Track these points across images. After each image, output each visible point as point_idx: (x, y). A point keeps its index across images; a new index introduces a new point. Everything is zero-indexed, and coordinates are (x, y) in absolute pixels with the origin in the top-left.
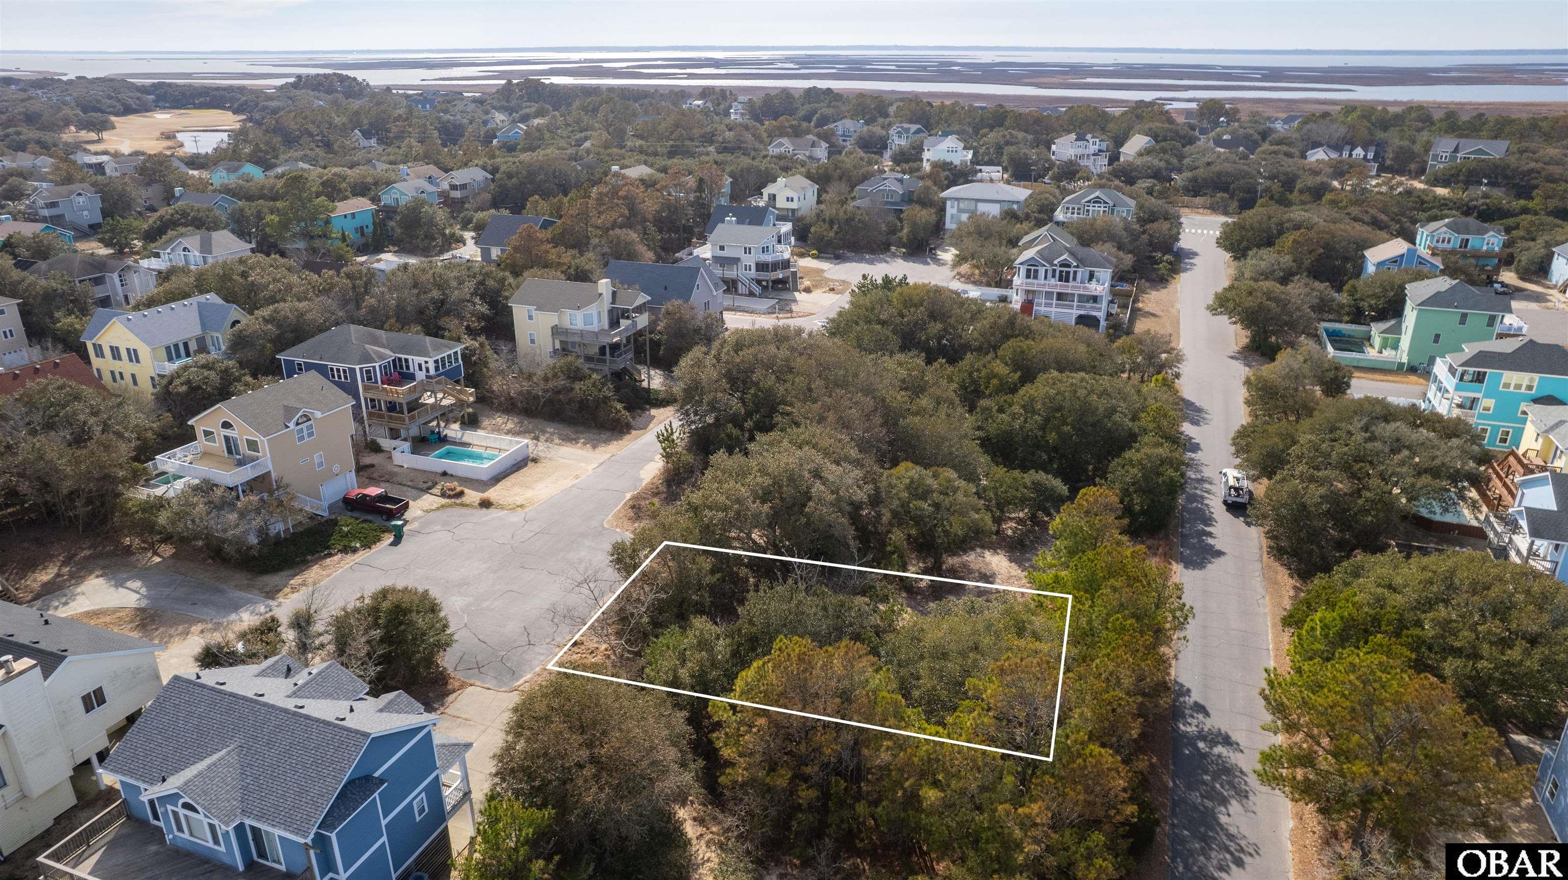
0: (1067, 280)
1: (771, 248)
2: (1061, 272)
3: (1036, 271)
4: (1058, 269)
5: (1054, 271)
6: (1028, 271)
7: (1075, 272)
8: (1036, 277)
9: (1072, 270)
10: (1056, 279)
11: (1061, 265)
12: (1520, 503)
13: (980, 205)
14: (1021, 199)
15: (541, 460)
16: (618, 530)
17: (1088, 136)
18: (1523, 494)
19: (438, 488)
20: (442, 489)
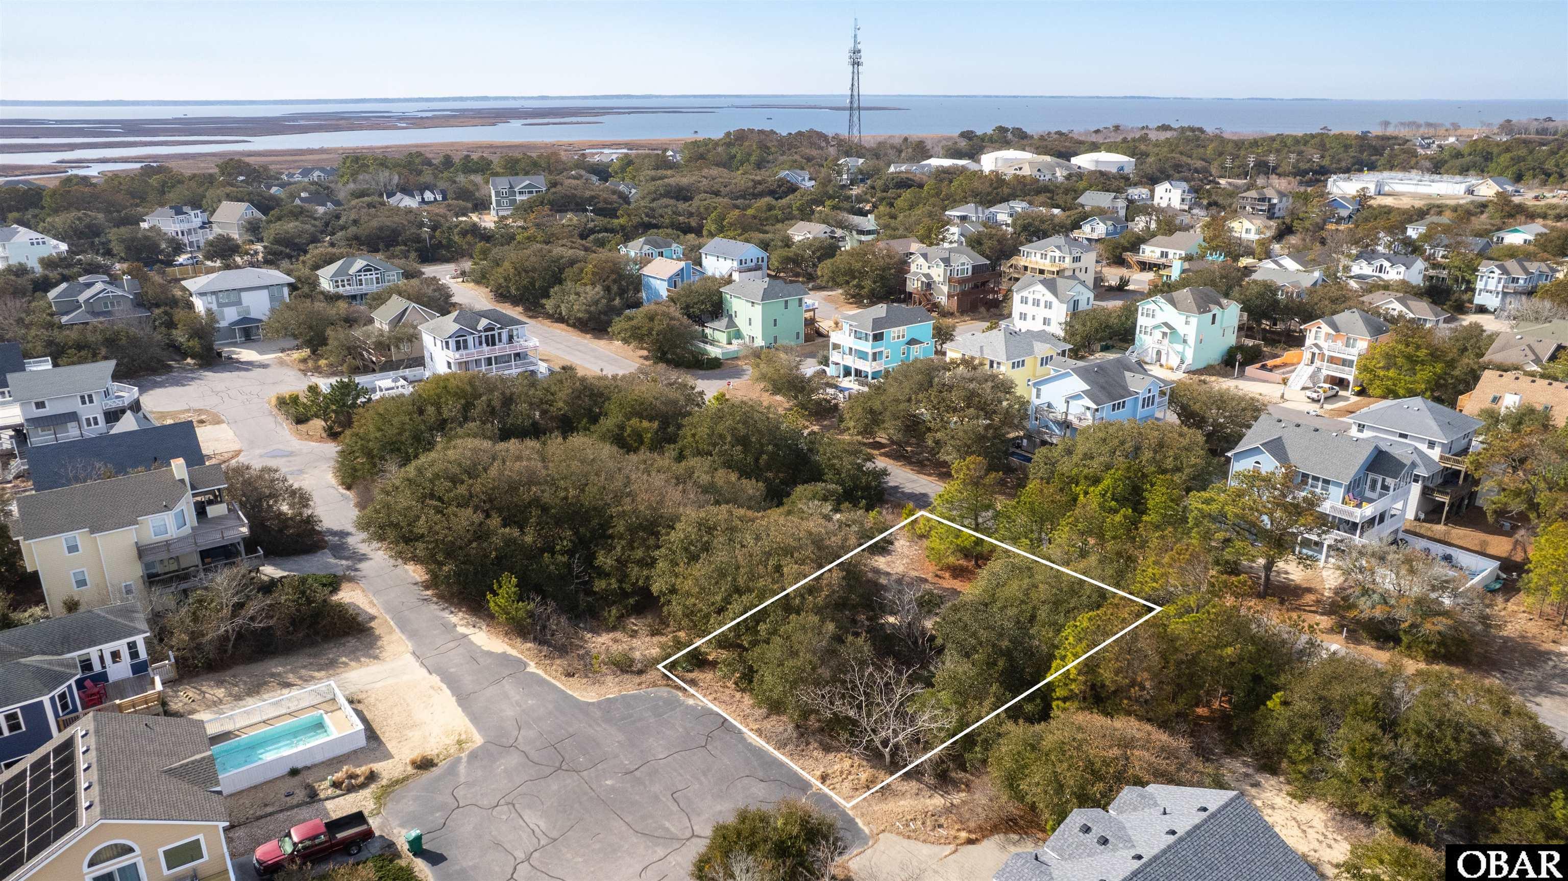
0: (494, 343)
1: (110, 391)
2: (487, 336)
3: (465, 341)
4: (483, 334)
5: (480, 337)
6: (458, 342)
7: (500, 334)
8: (466, 347)
9: (496, 332)
10: (484, 345)
11: (486, 330)
12: (1038, 396)
13: (244, 296)
14: (291, 280)
15: (360, 697)
16: (611, 696)
17: (185, 209)
18: (1039, 390)
19: (324, 788)
20: (336, 785)
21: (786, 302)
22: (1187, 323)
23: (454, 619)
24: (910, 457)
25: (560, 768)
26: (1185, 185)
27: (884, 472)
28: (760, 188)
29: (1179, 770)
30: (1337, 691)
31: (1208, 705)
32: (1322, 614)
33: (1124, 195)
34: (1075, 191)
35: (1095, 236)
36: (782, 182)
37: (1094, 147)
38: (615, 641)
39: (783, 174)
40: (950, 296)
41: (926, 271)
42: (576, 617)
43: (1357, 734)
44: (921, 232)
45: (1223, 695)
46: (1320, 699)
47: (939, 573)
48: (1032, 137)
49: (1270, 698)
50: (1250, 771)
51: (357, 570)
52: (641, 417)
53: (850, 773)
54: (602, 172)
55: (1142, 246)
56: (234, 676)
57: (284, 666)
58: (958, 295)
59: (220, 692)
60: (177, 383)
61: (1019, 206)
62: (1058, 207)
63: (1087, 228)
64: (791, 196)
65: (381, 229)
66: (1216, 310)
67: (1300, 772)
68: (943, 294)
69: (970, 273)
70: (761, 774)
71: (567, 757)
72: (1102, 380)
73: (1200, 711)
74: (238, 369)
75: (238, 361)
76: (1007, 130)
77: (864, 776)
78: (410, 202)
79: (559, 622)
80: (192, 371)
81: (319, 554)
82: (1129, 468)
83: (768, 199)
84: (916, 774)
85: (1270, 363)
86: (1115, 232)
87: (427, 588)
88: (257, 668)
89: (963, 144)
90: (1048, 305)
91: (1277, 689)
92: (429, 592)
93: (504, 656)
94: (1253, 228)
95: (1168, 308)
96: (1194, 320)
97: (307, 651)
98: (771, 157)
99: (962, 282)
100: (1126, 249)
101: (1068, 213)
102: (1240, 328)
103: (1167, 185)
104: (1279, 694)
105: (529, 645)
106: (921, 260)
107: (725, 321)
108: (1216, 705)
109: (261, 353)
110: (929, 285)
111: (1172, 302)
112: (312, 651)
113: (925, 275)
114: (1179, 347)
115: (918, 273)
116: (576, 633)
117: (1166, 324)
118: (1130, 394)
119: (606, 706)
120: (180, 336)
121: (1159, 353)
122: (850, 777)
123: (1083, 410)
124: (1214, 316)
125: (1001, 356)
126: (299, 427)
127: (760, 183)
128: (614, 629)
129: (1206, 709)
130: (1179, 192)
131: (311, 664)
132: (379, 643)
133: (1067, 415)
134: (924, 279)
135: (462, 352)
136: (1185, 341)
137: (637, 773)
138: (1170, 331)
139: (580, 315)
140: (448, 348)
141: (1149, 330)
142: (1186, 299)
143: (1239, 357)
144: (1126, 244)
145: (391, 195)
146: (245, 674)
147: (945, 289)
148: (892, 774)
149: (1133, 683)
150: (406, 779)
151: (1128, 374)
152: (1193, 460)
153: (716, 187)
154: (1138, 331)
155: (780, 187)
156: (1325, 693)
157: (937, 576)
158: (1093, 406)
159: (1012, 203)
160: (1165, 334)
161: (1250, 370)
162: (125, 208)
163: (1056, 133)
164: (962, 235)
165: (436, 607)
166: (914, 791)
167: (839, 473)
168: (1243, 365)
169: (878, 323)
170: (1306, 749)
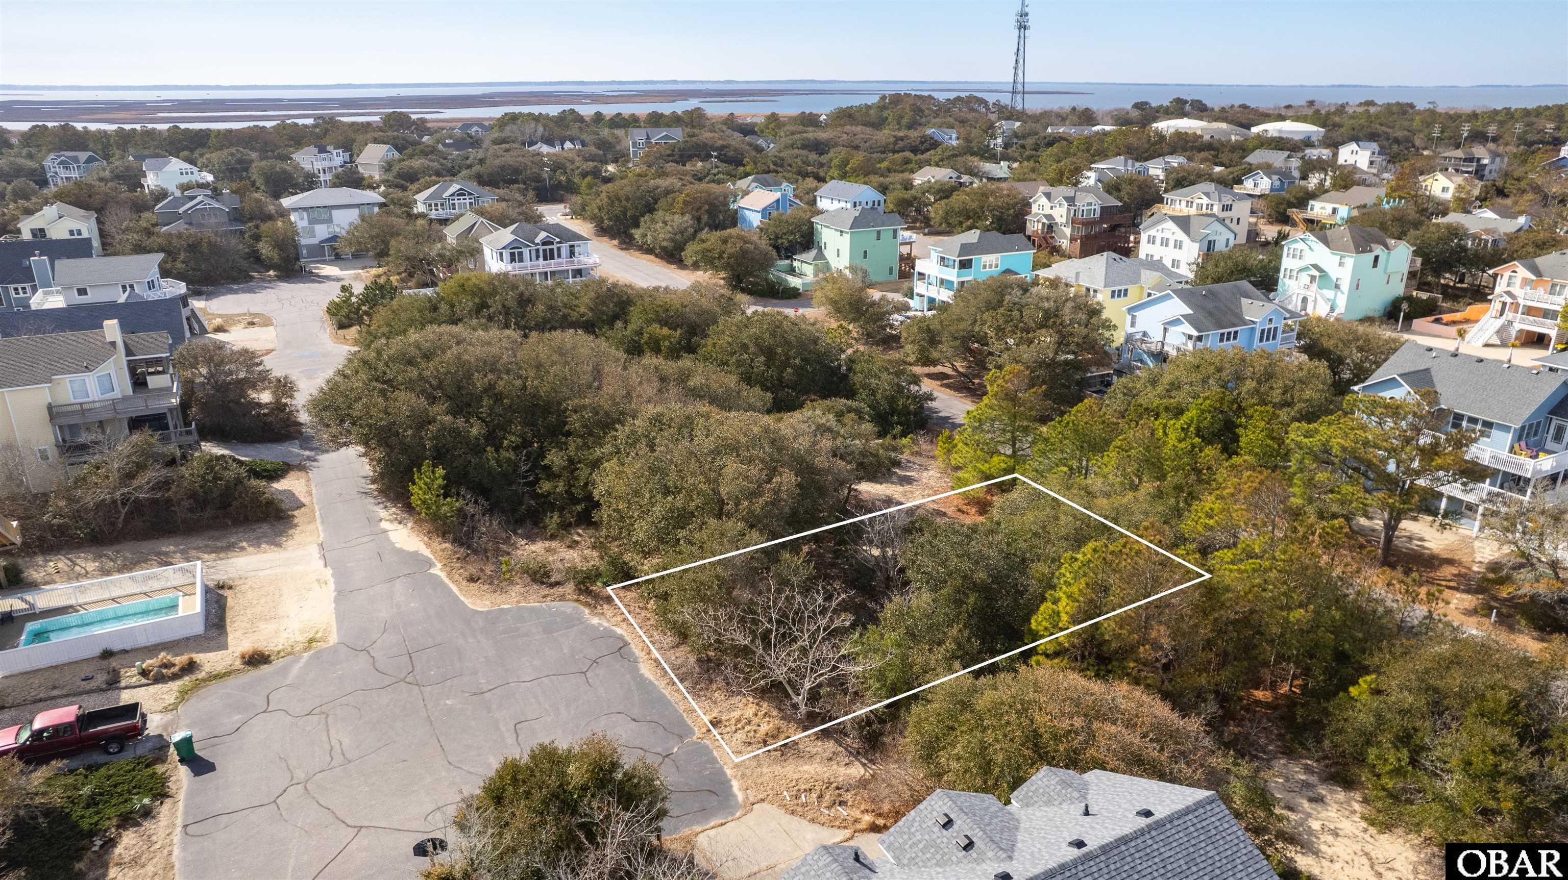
0: (552, 258)
1: (156, 283)
2: (545, 251)
3: (521, 254)
4: (541, 248)
5: (537, 251)
6: (512, 255)
7: (559, 249)
8: (521, 260)
9: (555, 247)
10: (541, 259)
11: (544, 243)
12: (1133, 325)
13: (335, 213)
14: (383, 200)
15: (231, 583)
16: (506, 606)
17: (329, 148)
18: (1134, 317)
19: (130, 675)
20: (144, 673)
21: (879, 232)
22: (1341, 264)
23: (383, 513)
24: (976, 390)
25: (403, 680)
26: (1375, 146)
27: (930, 397)
28: (901, 144)
29: (1174, 759)
30: (1455, 680)
31: (1273, 686)
32: (1464, 591)
33: (1300, 155)
34: (1244, 150)
35: (1257, 192)
36: (924, 139)
37: (1282, 118)
38: (548, 550)
39: (930, 131)
40: (1073, 239)
41: (1047, 211)
42: (516, 521)
43: (1476, 740)
44: (1052, 175)
45: (1295, 677)
46: (1428, 689)
47: (965, 508)
48: (1212, 110)
49: (1355, 683)
50: (1313, 779)
51: (315, 460)
52: (664, 323)
53: (749, 722)
54: (747, 130)
55: (1311, 202)
56: (118, 552)
57: (176, 546)
58: (1081, 239)
59: (92, 566)
60: (251, 291)
61: (1175, 161)
62: (1222, 165)
63: (1249, 184)
64: (932, 152)
65: (502, 168)
66: (1378, 250)
67: (1384, 789)
68: (1065, 237)
69: (1098, 215)
70: (636, 712)
71: (418, 668)
72: (1210, 305)
73: (1259, 694)
74: (313, 281)
75: (318, 276)
76: (1186, 102)
77: (765, 728)
78: (545, 149)
79: (491, 524)
80: (270, 282)
81: (287, 444)
82: (1222, 399)
83: (908, 154)
84: (835, 734)
85: (1446, 317)
86: (1281, 188)
87: (374, 482)
88: (146, 546)
89: (1135, 114)
90: (1178, 245)
91: (1366, 671)
92: (373, 487)
93: (415, 555)
94: (1452, 187)
95: (1319, 247)
96: (1350, 261)
97: (212, 533)
98: (924, 120)
99: (1088, 223)
100: (1291, 205)
101: (1229, 170)
102: (1412, 275)
103: (1354, 146)
104: (1368, 678)
105: (448, 545)
106: (1044, 200)
107: (813, 253)
108: (1284, 689)
109: (341, 269)
110: (1050, 228)
111: (1325, 241)
112: (217, 534)
113: (1046, 216)
114: (1329, 293)
115: (1038, 214)
116: (509, 538)
117: (1316, 267)
118: (1245, 323)
119: (493, 618)
120: (265, 249)
121: (1305, 300)
122: (748, 728)
123: (1184, 339)
124: (1377, 258)
125: (1098, 284)
126: (341, 332)
127: (902, 139)
128: (553, 537)
129: (1268, 694)
130: (1368, 153)
131: (207, 546)
132: (291, 532)
133: (1163, 344)
134: (1044, 220)
135: (517, 265)
136: (1337, 287)
137: (487, 695)
138: (1321, 276)
139: (665, 244)
140: (502, 260)
141: (1294, 274)
142: (1342, 237)
143: (1405, 306)
144: (1292, 200)
145: (532, 144)
146: (127, 551)
147: (1068, 231)
148: (805, 729)
149: (1143, 641)
150: (228, 674)
151: (1245, 301)
152: (1308, 394)
153: (856, 142)
154: (1281, 275)
155: (922, 143)
156: (1439, 683)
157: (959, 510)
158: (1195, 333)
159: (1168, 159)
160: (1313, 278)
161: (1417, 323)
162: (278, 147)
163: (1240, 106)
164: (1099, 180)
165: (373, 501)
166: (828, 754)
167: (874, 394)
168: (1409, 318)
169: (966, 249)
170: (1396, 757)
